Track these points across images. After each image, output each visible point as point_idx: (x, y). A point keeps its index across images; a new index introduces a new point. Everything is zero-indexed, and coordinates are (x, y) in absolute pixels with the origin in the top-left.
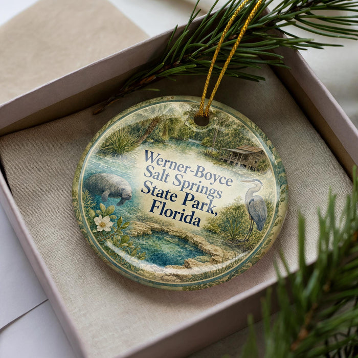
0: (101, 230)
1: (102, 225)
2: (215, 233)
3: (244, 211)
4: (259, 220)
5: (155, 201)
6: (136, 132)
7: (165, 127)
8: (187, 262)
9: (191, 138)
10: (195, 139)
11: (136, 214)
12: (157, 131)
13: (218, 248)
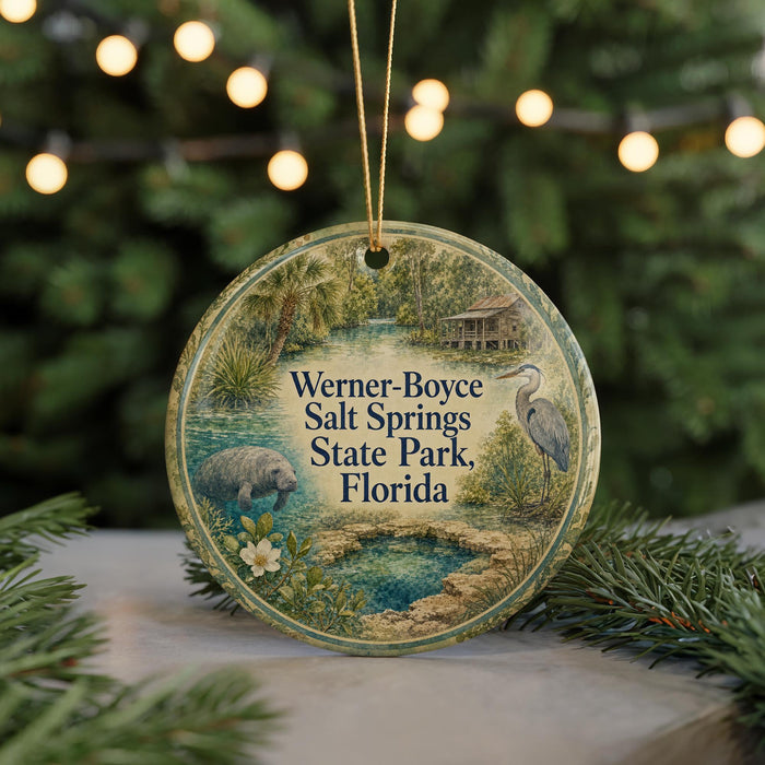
0: (261, 573)
1: (261, 562)
2: (482, 504)
3: (522, 440)
4: (557, 449)
5: (346, 476)
6: (258, 338)
7: (313, 310)
8: (448, 583)
9: (371, 316)
10: (381, 317)
11: (318, 516)
12: (299, 324)
13: (497, 534)
